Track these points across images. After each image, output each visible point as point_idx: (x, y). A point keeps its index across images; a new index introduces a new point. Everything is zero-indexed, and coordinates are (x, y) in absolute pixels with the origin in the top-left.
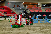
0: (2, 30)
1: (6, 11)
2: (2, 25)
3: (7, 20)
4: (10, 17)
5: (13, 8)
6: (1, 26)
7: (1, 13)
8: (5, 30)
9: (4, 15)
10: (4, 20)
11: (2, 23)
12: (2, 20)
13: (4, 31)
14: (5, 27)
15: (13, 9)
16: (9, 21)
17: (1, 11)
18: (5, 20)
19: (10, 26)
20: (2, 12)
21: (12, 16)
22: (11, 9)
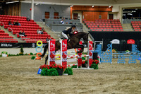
0: (13, 82)
1: (23, 30)
2: (13, 70)
3: (26, 54)
4: (36, 46)
5: (44, 20)
6: (10, 72)
7: (11, 35)
8: (20, 83)
9: (20, 41)
10: (18, 55)
11: (12, 63)
12: (12, 55)
13: (19, 85)
14: (21, 74)
15: (44, 23)
16: (33, 58)
17: (10, 31)
18: (22, 55)
19: (35, 70)
20: (14, 34)
21: (40, 43)
22: (38, 23)
